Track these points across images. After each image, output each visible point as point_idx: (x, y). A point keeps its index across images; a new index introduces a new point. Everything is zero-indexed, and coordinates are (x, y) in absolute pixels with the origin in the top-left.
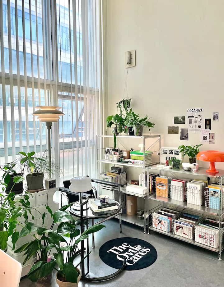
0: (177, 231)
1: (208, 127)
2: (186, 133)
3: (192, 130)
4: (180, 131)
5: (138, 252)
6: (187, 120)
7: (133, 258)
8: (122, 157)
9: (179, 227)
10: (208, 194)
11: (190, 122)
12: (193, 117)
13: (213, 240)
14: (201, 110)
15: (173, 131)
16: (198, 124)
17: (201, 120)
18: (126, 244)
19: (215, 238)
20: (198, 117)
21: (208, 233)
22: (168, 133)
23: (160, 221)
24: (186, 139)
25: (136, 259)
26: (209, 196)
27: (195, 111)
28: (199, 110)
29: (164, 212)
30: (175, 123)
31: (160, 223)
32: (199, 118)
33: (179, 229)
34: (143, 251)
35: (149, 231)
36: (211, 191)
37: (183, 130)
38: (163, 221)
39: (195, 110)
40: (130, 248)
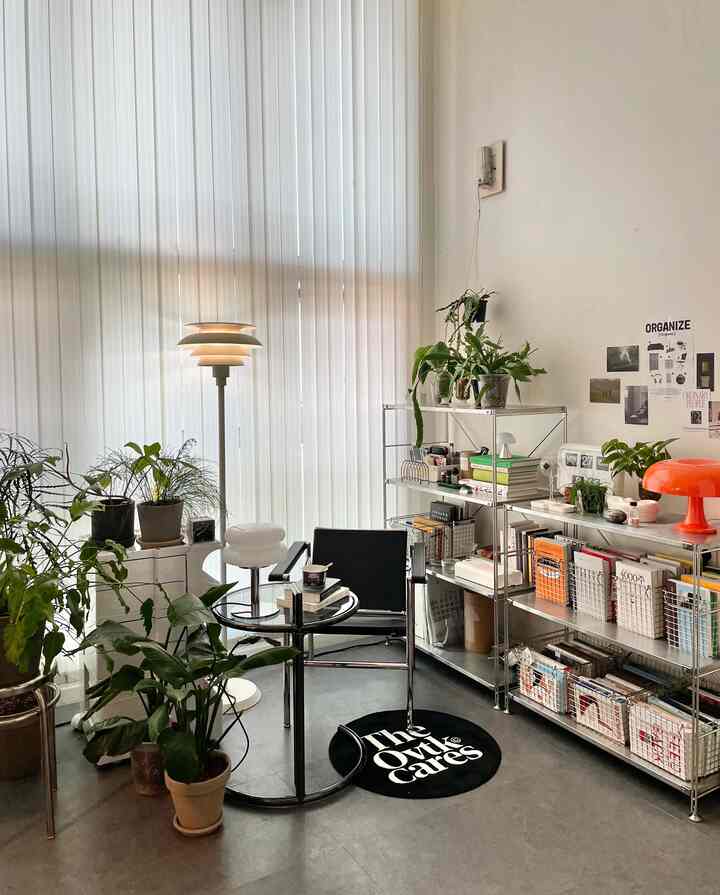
0: (582, 713)
1: (705, 380)
2: (641, 401)
3: (660, 392)
4: (624, 394)
5: (442, 755)
6: (644, 357)
7: (418, 768)
8: (456, 471)
9: (586, 699)
10: (675, 603)
11: (654, 365)
12: (659, 347)
13: (676, 752)
14: (686, 325)
15: (603, 393)
16: (677, 371)
17: (684, 356)
18: (422, 728)
19: (682, 749)
20: (677, 347)
21: (664, 728)
22: (592, 400)
23: (539, 676)
24: (642, 421)
25: (424, 772)
26: (675, 609)
27: (666, 327)
28: (679, 324)
29: (561, 650)
30: (609, 369)
31: (538, 682)
32: (679, 352)
33: (587, 705)
34: (457, 755)
35: (507, 703)
36: (681, 592)
37: (631, 389)
38: (546, 678)
39: (666, 324)
40: (426, 742)
